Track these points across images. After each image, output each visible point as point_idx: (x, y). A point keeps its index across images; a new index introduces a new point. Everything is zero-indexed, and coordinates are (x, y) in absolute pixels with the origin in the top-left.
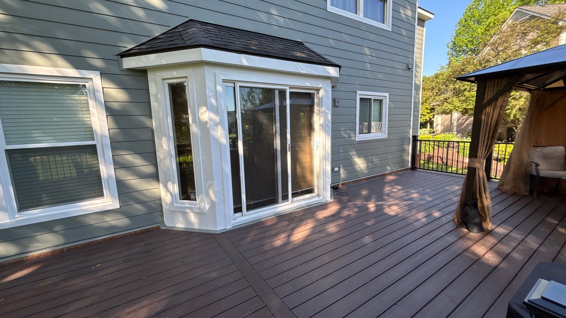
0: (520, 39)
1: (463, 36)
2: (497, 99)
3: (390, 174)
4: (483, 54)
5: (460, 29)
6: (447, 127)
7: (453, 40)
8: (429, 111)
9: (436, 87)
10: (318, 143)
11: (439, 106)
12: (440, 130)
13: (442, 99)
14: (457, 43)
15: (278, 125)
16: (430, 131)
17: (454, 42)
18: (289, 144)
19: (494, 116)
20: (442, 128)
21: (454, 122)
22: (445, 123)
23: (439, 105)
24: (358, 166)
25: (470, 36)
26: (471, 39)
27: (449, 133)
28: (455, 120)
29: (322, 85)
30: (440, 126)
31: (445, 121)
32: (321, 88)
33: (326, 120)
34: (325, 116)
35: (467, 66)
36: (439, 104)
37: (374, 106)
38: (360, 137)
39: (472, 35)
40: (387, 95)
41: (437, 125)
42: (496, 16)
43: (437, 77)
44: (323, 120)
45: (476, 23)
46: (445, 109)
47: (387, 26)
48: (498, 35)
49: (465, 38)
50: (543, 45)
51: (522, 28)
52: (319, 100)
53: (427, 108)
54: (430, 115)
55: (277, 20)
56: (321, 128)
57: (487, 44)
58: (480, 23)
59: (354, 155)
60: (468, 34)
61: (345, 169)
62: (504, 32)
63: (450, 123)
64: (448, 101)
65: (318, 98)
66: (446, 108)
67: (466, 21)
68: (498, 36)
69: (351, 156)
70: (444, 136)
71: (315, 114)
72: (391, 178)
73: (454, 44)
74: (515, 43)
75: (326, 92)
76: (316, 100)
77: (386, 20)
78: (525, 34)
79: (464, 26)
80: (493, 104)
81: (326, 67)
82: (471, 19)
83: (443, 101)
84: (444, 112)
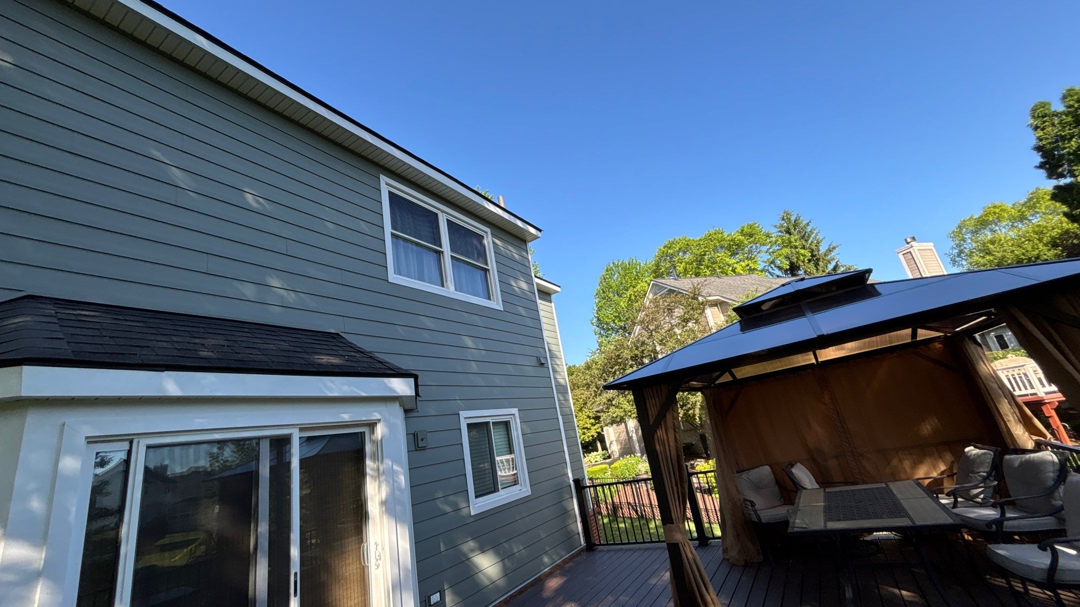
0: (668, 316)
1: (606, 310)
2: (665, 416)
3: (550, 575)
4: (636, 334)
5: (600, 302)
6: (625, 445)
7: (596, 315)
8: (593, 421)
9: (592, 382)
10: (379, 548)
11: (605, 412)
12: (617, 451)
13: (605, 400)
14: (602, 319)
15: (263, 528)
16: (603, 455)
17: (598, 317)
18: (296, 574)
19: (671, 444)
20: (619, 447)
21: (632, 434)
22: (622, 438)
23: (602, 411)
24: (483, 574)
25: (614, 310)
26: (617, 314)
27: (631, 457)
28: (633, 431)
29: (380, 413)
30: (614, 443)
31: (620, 434)
32: (379, 420)
33: (394, 487)
34: (391, 481)
35: (622, 350)
36: (602, 409)
37: (496, 434)
38: (478, 505)
39: (616, 309)
40: (515, 411)
41: (611, 443)
42: (634, 287)
43: (588, 367)
44: (388, 489)
45: (616, 296)
46: (613, 417)
47: (496, 304)
48: (643, 311)
49: (609, 312)
50: (693, 323)
51: (666, 304)
52: (375, 449)
53: (589, 417)
54: (596, 427)
55: (282, 297)
56: (384, 509)
57: (635, 323)
58: (621, 295)
59: (472, 551)
60: (611, 308)
61: (456, 593)
62: (648, 308)
63: (627, 437)
64: (614, 402)
65: (373, 442)
66: (614, 415)
67: (604, 292)
68: (644, 313)
69: (465, 555)
70: (624, 463)
71: (368, 479)
72: (554, 583)
73: (599, 320)
74: (664, 320)
75: (391, 427)
76: (368, 448)
77: (493, 295)
78: (670, 310)
79: (604, 298)
80: (662, 423)
81: (386, 380)
82: (609, 290)
83: (607, 404)
84: (613, 422)
